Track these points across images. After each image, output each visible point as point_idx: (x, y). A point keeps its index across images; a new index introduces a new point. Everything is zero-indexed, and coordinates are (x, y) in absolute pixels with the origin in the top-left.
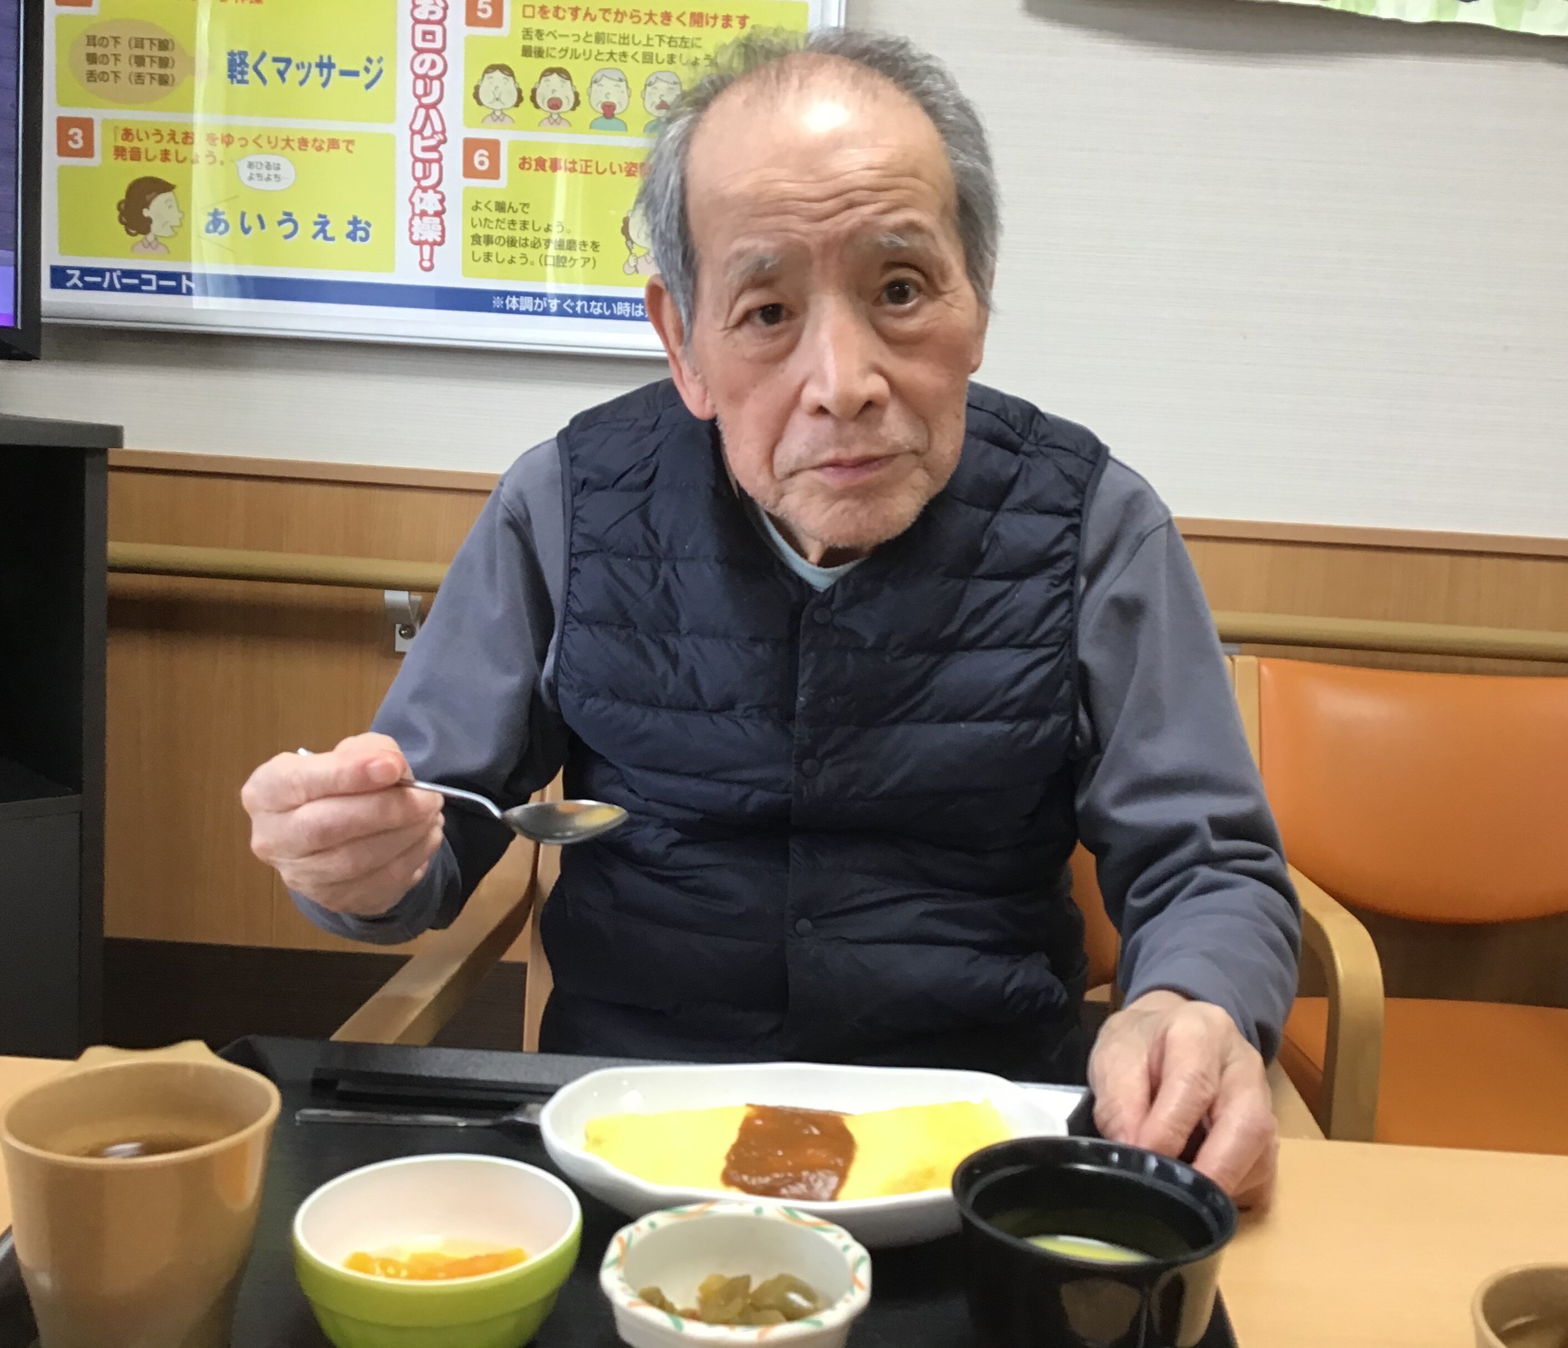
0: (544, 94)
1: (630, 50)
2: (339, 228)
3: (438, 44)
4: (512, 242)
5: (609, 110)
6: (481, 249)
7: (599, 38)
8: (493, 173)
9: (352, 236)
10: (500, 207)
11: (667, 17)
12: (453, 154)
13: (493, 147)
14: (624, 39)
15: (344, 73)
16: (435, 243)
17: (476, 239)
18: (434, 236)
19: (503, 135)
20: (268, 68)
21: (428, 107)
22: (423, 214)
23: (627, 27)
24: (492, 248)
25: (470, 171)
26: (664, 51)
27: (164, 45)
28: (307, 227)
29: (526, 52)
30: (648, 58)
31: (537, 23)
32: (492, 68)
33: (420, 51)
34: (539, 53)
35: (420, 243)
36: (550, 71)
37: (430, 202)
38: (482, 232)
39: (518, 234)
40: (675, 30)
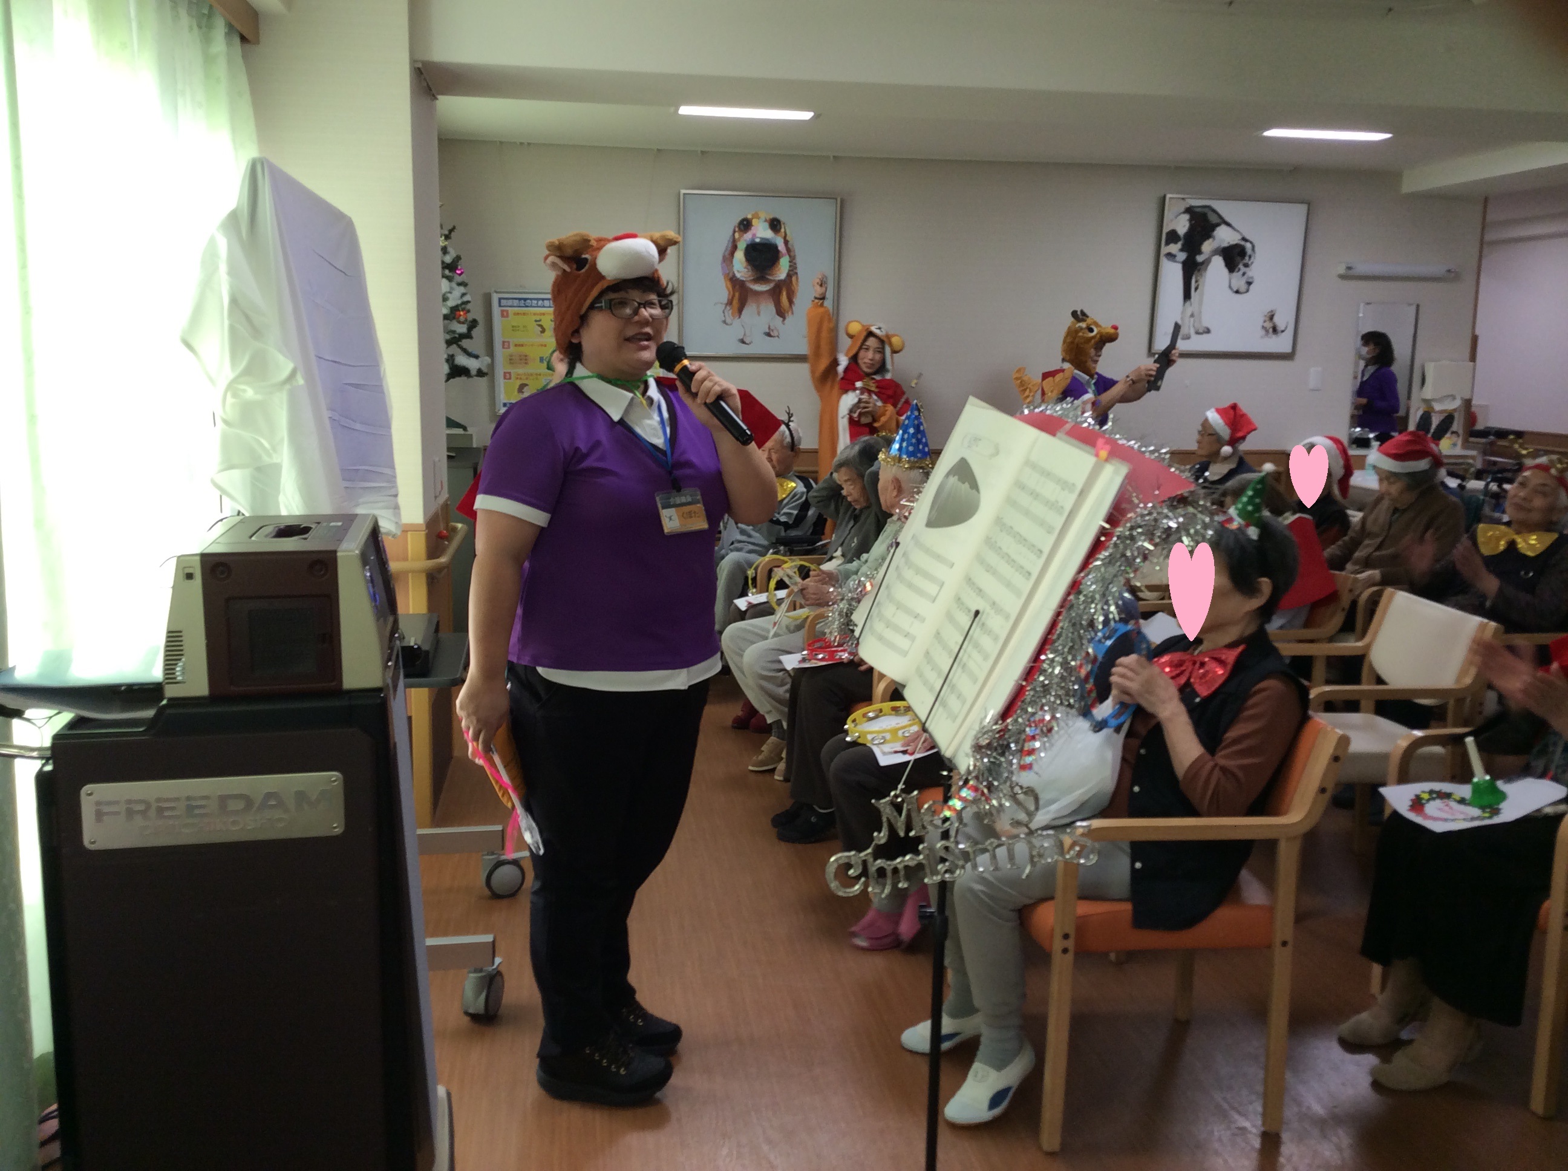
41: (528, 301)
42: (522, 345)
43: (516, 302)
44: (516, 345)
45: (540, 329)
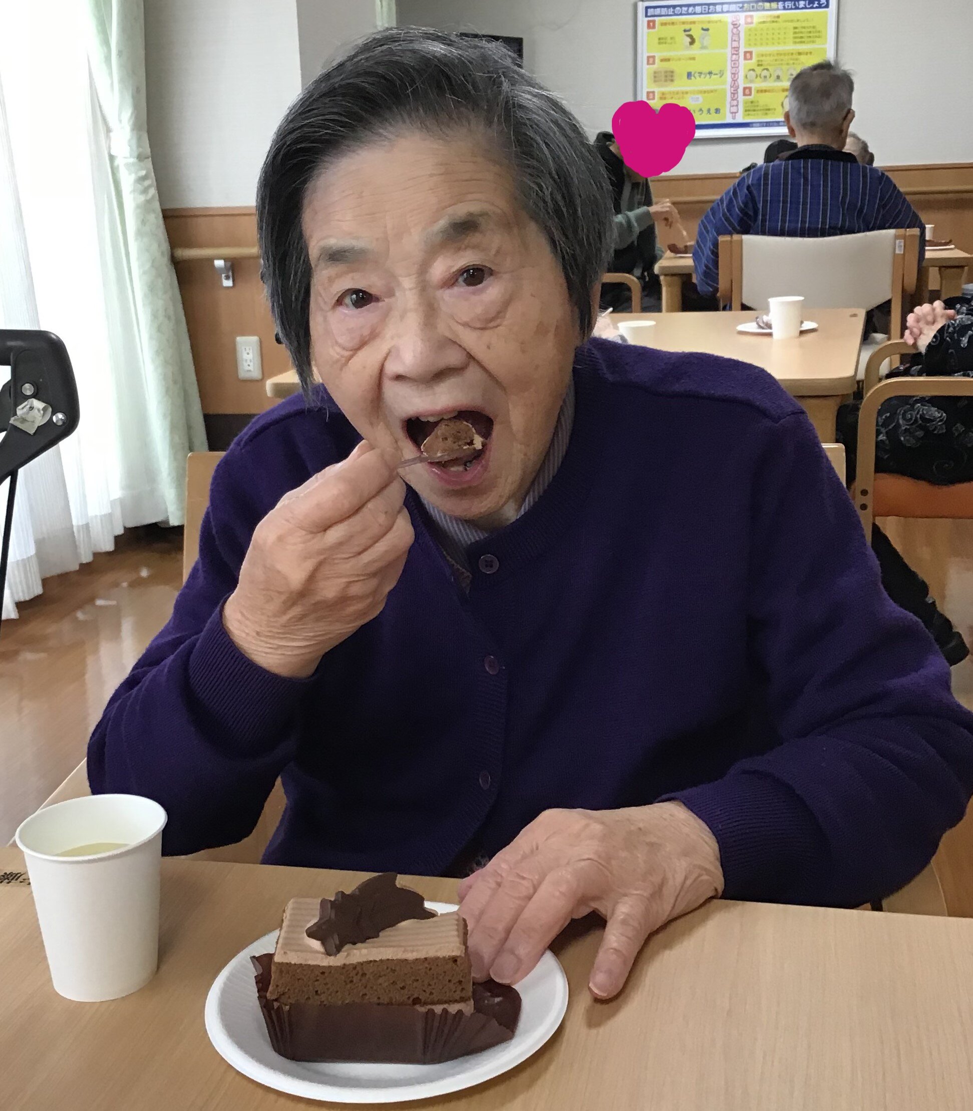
0: (763, 75)
1: (783, 62)
2: (713, 111)
3: (737, 66)
4: (754, 110)
5: (778, 77)
6: (748, 113)
7: (776, 60)
8: (750, 95)
9: (716, 113)
10: (752, 102)
11: (792, 54)
12: (740, 91)
13: (750, 89)
14: (782, 60)
15: (715, 74)
16: (735, 113)
17: (746, 111)
18: (735, 111)
19: (753, 86)
20: (697, 75)
21: (734, 81)
22: (733, 106)
23: (782, 57)
24: (750, 113)
25: (744, 94)
26: (791, 62)
27: (672, 72)
28: (705, 111)
29: (758, 65)
30: (788, 64)
31: (761, 58)
32: (750, 70)
33: (733, 68)
34: (761, 65)
35: (732, 113)
36: (764, 69)
37: (735, 103)
38: (747, 109)
39: (756, 108)
40: (795, 56)
41: (678, 8)
42: (669, 60)
43: (664, 11)
44: (662, 60)
45: (689, 40)
